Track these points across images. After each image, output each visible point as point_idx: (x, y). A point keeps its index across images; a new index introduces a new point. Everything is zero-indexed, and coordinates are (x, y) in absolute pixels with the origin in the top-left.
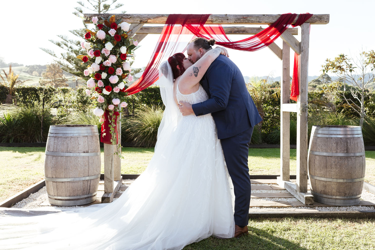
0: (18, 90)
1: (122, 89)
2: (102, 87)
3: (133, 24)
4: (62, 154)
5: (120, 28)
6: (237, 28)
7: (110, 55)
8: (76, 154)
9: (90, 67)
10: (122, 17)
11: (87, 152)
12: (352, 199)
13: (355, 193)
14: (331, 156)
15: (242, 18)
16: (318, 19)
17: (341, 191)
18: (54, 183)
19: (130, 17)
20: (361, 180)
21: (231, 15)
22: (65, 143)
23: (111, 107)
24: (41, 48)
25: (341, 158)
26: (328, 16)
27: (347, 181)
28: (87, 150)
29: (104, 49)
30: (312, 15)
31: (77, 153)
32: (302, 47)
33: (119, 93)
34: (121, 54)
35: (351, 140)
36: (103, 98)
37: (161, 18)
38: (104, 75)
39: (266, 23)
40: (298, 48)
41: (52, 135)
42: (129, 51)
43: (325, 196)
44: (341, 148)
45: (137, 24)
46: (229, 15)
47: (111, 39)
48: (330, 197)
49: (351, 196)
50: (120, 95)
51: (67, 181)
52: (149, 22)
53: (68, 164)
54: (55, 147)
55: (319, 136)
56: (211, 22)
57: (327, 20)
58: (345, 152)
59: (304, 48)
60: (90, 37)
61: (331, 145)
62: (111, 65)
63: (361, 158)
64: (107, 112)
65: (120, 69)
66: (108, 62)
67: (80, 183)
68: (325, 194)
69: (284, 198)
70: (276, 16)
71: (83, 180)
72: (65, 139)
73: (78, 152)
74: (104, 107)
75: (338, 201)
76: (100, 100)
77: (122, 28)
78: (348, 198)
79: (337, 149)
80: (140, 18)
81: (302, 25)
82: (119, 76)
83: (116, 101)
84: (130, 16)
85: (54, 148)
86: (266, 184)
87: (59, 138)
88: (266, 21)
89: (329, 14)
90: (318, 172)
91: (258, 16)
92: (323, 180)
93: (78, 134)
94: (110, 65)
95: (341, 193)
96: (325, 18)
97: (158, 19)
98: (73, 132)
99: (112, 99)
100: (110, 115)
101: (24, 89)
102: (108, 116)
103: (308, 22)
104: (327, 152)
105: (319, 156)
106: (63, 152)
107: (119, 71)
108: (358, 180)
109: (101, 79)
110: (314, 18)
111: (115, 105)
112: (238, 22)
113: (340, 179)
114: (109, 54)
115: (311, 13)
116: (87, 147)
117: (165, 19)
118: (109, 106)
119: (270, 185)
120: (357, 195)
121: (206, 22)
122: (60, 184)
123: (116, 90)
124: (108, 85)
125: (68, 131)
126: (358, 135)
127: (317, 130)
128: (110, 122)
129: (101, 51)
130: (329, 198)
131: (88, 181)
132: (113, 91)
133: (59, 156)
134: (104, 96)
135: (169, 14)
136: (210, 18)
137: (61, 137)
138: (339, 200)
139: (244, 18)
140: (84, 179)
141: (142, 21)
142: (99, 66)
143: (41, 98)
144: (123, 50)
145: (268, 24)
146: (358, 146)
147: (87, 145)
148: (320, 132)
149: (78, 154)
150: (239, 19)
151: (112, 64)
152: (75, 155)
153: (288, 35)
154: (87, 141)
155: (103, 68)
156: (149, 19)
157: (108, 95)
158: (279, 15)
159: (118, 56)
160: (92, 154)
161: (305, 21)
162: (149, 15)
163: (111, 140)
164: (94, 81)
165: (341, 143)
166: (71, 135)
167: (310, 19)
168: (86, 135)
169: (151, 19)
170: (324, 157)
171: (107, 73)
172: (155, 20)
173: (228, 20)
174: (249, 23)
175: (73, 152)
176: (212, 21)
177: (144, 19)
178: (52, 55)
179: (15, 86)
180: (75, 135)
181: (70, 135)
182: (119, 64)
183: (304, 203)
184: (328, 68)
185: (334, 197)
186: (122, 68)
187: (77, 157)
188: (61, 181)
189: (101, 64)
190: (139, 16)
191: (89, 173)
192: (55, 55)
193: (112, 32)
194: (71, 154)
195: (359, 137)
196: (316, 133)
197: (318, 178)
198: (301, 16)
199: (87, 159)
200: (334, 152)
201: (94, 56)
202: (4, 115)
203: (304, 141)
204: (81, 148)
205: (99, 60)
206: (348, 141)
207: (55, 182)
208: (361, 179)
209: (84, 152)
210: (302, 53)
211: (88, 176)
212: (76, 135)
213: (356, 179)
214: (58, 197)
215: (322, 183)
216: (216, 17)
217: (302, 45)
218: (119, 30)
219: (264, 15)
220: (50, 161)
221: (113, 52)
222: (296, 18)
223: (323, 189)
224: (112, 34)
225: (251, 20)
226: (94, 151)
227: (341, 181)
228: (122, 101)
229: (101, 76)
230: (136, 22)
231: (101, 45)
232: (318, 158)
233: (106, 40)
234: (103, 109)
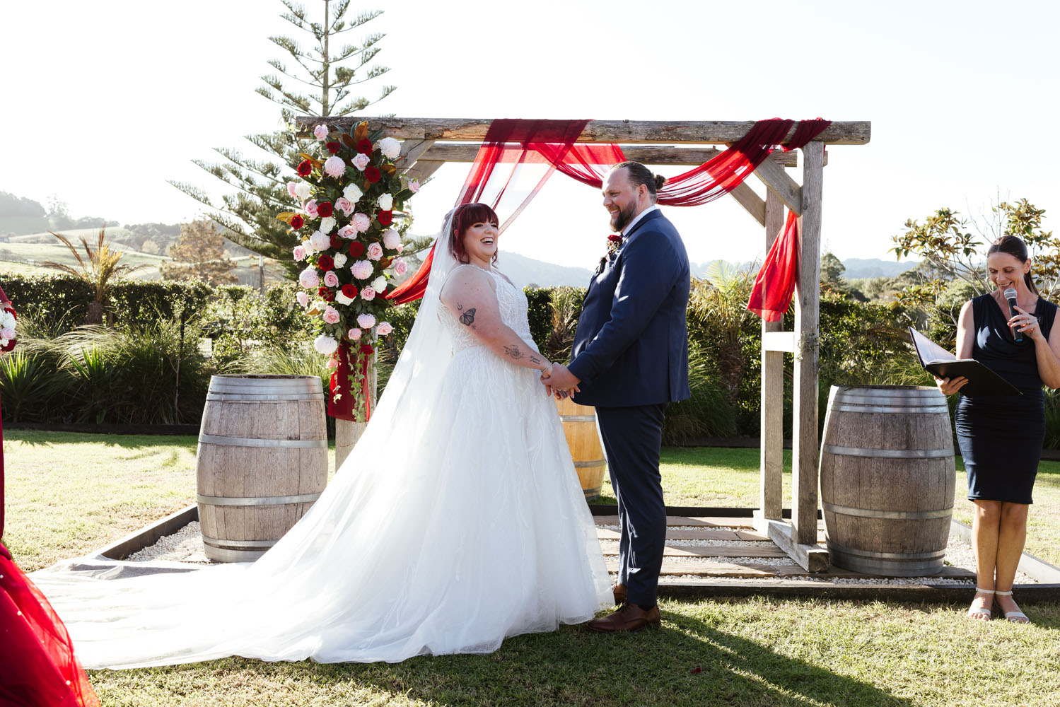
0: (118, 291)
1: (380, 292)
2: (335, 286)
3: (408, 141)
4: (240, 442)
5: (379, 150)
7: (354, 213)
8: (271, 441)
9: (308, 241)
10: (385, 125)
11: (297, 438)
12: (920, 560)
13: (927, 546)
14: (870, 458)
15: (664, 130)
16: (843, 133)
17: (894, 540)
18: (220, 510)
19: (403, 126)
20: (942, 514)
21: (638, 122)
22: (246, 415)
23: (355, 335)
24: (171, 182)
25: (892, 462)
26: (867, 125)
27: (908, 518)
28: (297, 432)
29: (340, 200)
30: (830, 122)
31: (273, 439)
32: (806, 198)
33: (373, 302)
34: (379, 211)
35: (918, 418)
36: (336, 313)
37: (474, 128)
38: (340, 260)
39: (720, 141)
40: (796, 199)
41: (217, 397)
42: (398, 204)
43: (856, 552)
44: (893, 439)
45: (419, 141)
46: (634, 122)
47: (357, 177)
48: (868, 554)
49: (917, 553)
50: (377, 307)
51: (250, 504)
52: (446, 138)
53: (251, 466)
54: (224, 425)
55: (844, 408)
56: (590, 138)
57: (864, 135)
58: (904, 447)
59: (809, 200)
60: (310, 173)
61: (871, 431)
62: (356, 237)
63: (943, 462)
64: (345, 346)
65: (377, 245)
66: (349, 230)
67: (278, 509)
68: (857, 549)
69: (763, 557)
70: (744, 125)
71: (287, 503)
72: (247, 406)
73: (275, 436)
74: (339, 333)
75: (887, 565)
76: (330, 317)
77: (383, 152)
78: (911, 557)
79: (884, 439)
80: (425, 127)
81: (805, 147)
82: (373, 262)
83: (366, 321)
84: (401, 124)
85: (220, 426)
86: (727, 527)
87: (232, 403)
88: (721, 136)
89: (870, 122)
90: (840, 495)
91: (700, 125)
92: (853, 514)
93: (276, 396)
94: (353, 236)
95: (893, 545)
96: (861, 130)
97: (467, 131)
98: (264, 390)
99: (358, 315)
100: (352, 352)
101: (132, 287)
102: (348, 356)
103: (820, 141)
104: (861, 447)
105: (843, 456)
106: (241, 436)
107: (375, 251)
108: (935, 515)
109: (333, 269)
110: (835, 130)
111: (363, 330)
112: (654, 140)
113: (890, 511)
114: (352, 211)
115: (827, 119)
116: (298, 427)
117: (484, 130)
118: (350, 331)
119: (735, 530)
120: (932, 551)
121: (577, 137)
122: (233, 510)
123: (367, 295)
124: (349, 283)
125: (252, 389)
126: (935, 408)
127: (840, 394)
128: (352, 368)
129: (335, 203)
130: (866, 558)
131: (296, 505)
132: (359, 297)
133: (232, 446)
134: (339, 307)
135: (494, 118)
136: (588, 129)
137: (237, 403)
138: (890, 563)
139: (668, 130)
140: (287, 500)
141: (429, 134)
142: (328, 239)
143: (178, 313)
144: (385, 202)
145: (726, 144)
146: (934, 434)
147: (296, 422)
148: (847, 399)
149: (275, 442)
150: (657, 132)
151: (359, 233)
152: (268, 443)
153: (773, 169)
154: (297, 413)
155: (337, 243)
156: (446, 130)
157: (349, 307)
158: (752, 122)
159: (374, 216)
160: (309, 443)
161: (813, 136)
162: (446, 120)
163: (354, 410)
164: (316, 273)
165: (893, 426)
166: (262, 398)
167: (824, 132)
168: (294, 399)
169: (451, 131)
170: (855, 460)
171: (347, 255)
172: (459, 132)
173: (630, 133)
174: (681, 140)
175: (266, 437)
176: (593, 136)
177: (434, 129)
178: (199, 199)
179: (110, 281)
180: (269, 397)
181: (258, 398)
182: (374, 235)
183: (806, 568)
184: (908, 244)
185: (878, 555)
186: (382, 245)
187: (272, 450)
188: (234, 504)
189: (333, 234)
190: (423, 123)
191: (301, 488)
192: (206, 199)
193: (361, 161)
194: (260, 443)
195: (938, 414)
196: (838, 402)
197: (841, 510)
198: (804, 125)
199: (296, 454)
200: (877, 447)
201: (317, 214)
202: (84, 354)
203: (809, 420)
204: (283, 428)
205: (328, 224)
206: (911, 422)
207: (220, 506)
208: (942, 512)
209: (290, 439)
210: (806, 212)
211: (298, 495)
212: (273, 397)
213: (931, 511)
214: (228, 541)
215: (850, 521)
216: (603, 126)
217: (805, 193)
218: (376, 155)
219: (715, 123)
220: (211, 458)
221: (364, 206)
222: (792, 131)
223: (853, 535)
224: (360, 166)
225: (685, 133)
226: (313, 437)
227: (894, 516)
228: (380, 319)
229: (333, 261)
230: (415, 136)
231: (334, 190)
232: (841, 462)
233: (346, 180)
234: (336, 339)
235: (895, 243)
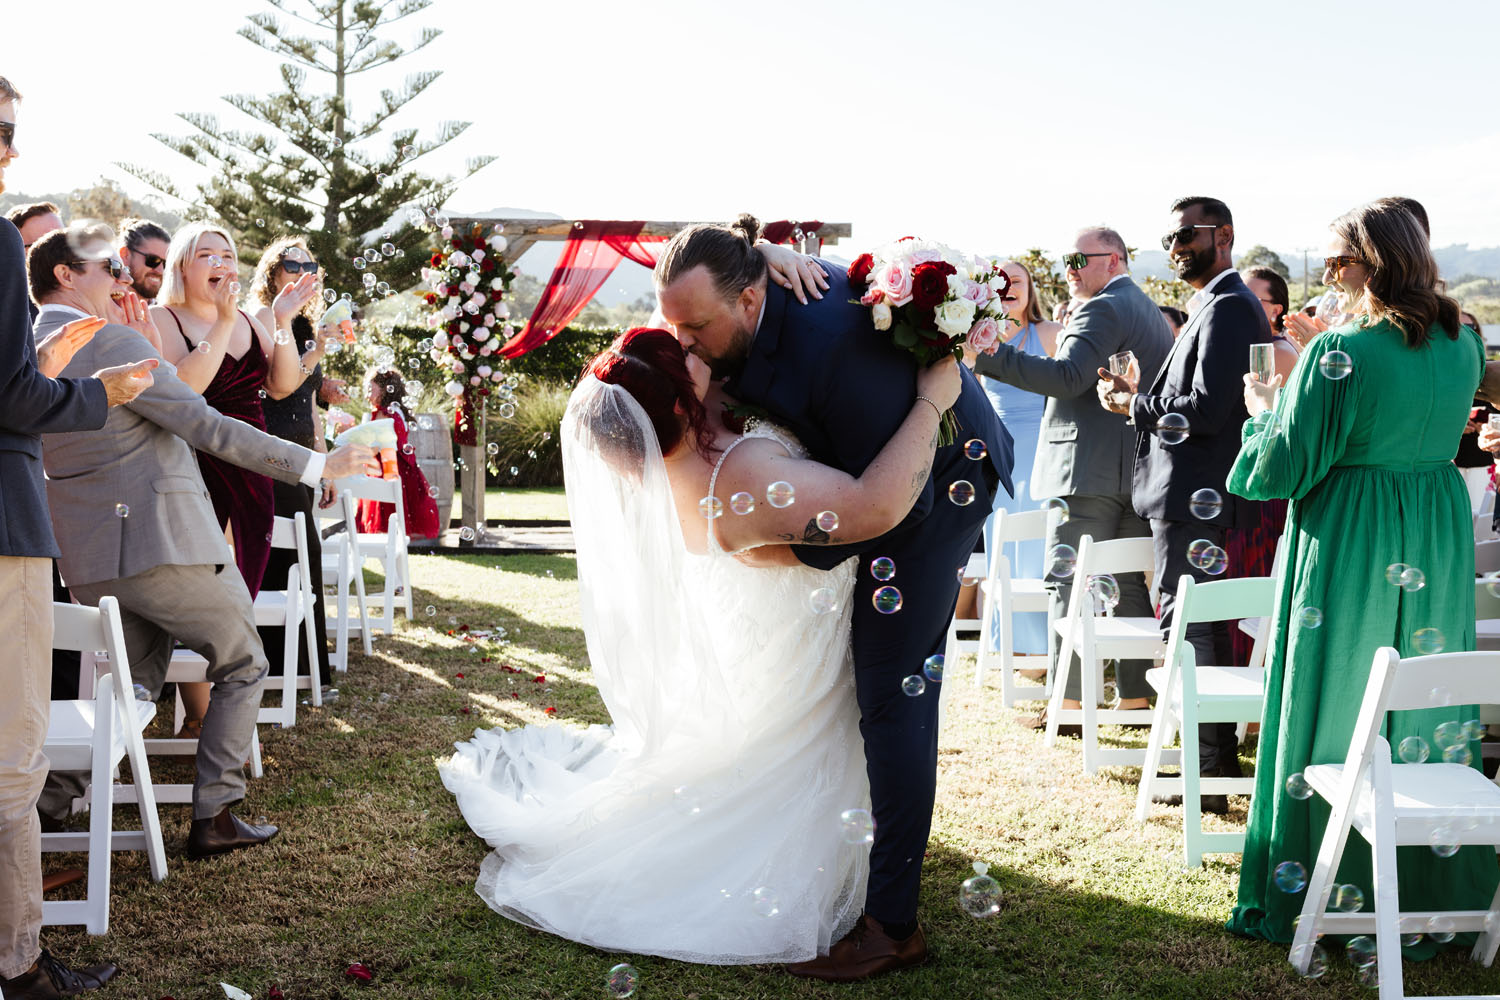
1: (494, 350)
2: (461, 346)
3: (511, 236)
5: (490, 245)
7: (474, 293)
9: (439, 313)
10: (493, 224)
11: (434, 458)
16: (834, 230)
19: (507, 225)
23: (476, 381)
26: (849, 226)
28: (433, 454)
29: (464, 283)
33: (489, 358)
34: (493, 291)
36: (461, 364)
37: (559, 228)
38: (464, 327)
42: (505, 285)
45: (519, 235)
47: (476, 266)
50: (492, 361)
52: (540, 233)
57: (847, 233)
60: (441, 263)
62: (475, 310)
64: (468, 391)
65: (491, 315)
66: (471, 306)
74: (465, 379)
76: (457, 368)
77: (494, 247)
80: (524, 225)
82: (489, 328)
83: (485, 371)
89: (851, 223)
96: (846, 229)
97: (556, 228)
99: (478, 367)
100: (473, 394)
102: (470, 397)
107: (490, 320)
109: (460, 334)
110: (826, 229)
111: (482, 378)
114: (473, 291)
115: (821, 221)
116: (434, 449)
117: (569, 230)
118: (472, 379)
121: (639, 234)
123: (485, 352)
124: (475, 346)
128: (473, 406)
129: (459, 285)
132: (479, 354)
134: (464, 361)
135: (576, 220)
136: (646, 228)
141: (527, 230)
142: (455, 312)
144: (497, 284)
151: (478, 308)
154: (433, 439)
155: (462, 315)
156: (539, 228)
157: (471, 361)
159: (489, 295)
160: (442, 462)
162: (539, 221)
163: (475, 437)
164: (446, 337)
167: (818, 231)
168: (431, 429)
169: (543, 229)
171: (470, 323)
172: (549, 229)
176: (649, 234)
177: (531, 227)
182: (487, 308)
186: (495, 315)
189: (459, 308)
190: (521, 223)
193: (479, 254)
198: (804, 224)
199: (433, 470)
201: (446, 293)
204: (424, 450)
205: (455, 301)
209: (429, 458)
216: (658, 225)
218: (488, 249)
221: (480, 288)
222: (797, 230)
224: (478, 258)
226: (445, 458)
228: (494, 369)
229: (459, 328)
230: (516, 232)
231: (459, 276)
233: (468, 269)
234: (462, 384)
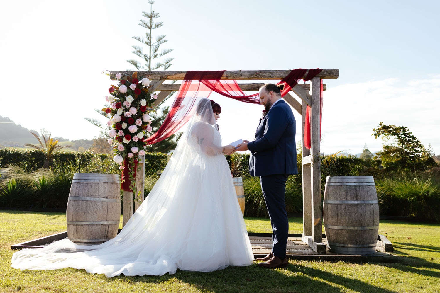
0: (56, 157)
1: (141, 138)
2: (122, 136)
3: (154, 80)
4: (83, 198)
5: (141, 83)
6: (257, 85)
7: (130, 107)
8: (96, 198)
9: (112, 118)
10: (145, 74)
11: (107, 198)
12: (364, 247)
13: (367, 242)
14: (341, 204)
15: (255, 74)
16: (327, 74)
17: (352, 239)
18: (75, 227)
19: (152, 74)
20: (373, 228)
21: (245, 71)
22: (86, 188)
23: (130, 155)
24: (86, 119)
25: (350, 206)
26: (337, 71)
27: (358, 229)
28: (107, 196)
29: (125, 102)
30: (322, 70)
31: (97, 198)
32: (313, 100)
33: (138, 142)
34: (141, 106)
35: (361, 187)
36: (123, 147)
37: (180, 74)
38: (124, 125)
39: (277, 78)
40: (309, 100)
41: (76, 181)
42: (149, 104)
43: (338, 245)
44: (350, 196)
45: (158, 80)
46: (243, 71)
47: (132, 93)
48: (342, 245)
49: (362, 244)
50: (140, 144)
51: (86, 224)
52: (169, 78)
53: (88, 208)
54: (77, 192)
55: (332, 184)
56: (226, 78)
57: (336, 75)
58: (355, 199)
59: (314, 101)
60: (113, 91)
61: (341, 193)
62: (131, 116)
63: (372, 206)
64: (127, 160)
65: (140, 120)
66: (128, 114)
67: (98, 226)
68: (338, 243)
70: (287, 71)
71: (102, 224)
72: (87, 184)
73: (98, 197)
74: (124, 155)
75: (350, 250)
76: (120, 148)
77: (143, 84)
78: (360, 246)
79: (347, 196)
80: (161, 74)
81: (312, 79)
82: (138, 126)
83: (135, 150)
84: (151, 73)
85: (76, 193)
86: (291, 240)
87: (81, 183)
88: (278, 76)
89: (338, 69)
90: (330, 220)
91: (270, 72)
92: (335, 228)
93: (99, 180)
94: (130, 116)
95: (352, 241)
96: (335, 73)
97: (177, 75)
98: (94, 178)
99: (132, 147)
100: (130, 163)
102: (128, 165)
103: (318, 77)
104: (338, 200)
105: (331, 204)
106: (84, 196)
107: (139, 122)
108: (369, 228)
109: (122, 129)
110: (324, 72)
111: (134, 154)
112: (251, 78)
113: (350, 226)
115: (321, 69)
116: (107, 193)
117: (184, 75)
118: (129, 154)
120: (369, 244)
121: (221, 77)
122: (80, 226)
123: (135, 139)
124: (128, 135)
125: (89, 177)
126: (368, 183)
127: (330, 179)
128: (130, 169)
129: (123, 103)
130: (341, 247)
131: (106, 225)
132: (132, 140)
133: (80, 200)
134: (124, 144)
135: (188, 71)
136: (225, 74)
137: (83, 183)
138: (351, 249)
139: (257, 74)
140: (102, 223)
141: (162, 77)
142: (120, 117)
143: (78, 162)
144: (143, 102)
145: (281, 79)
146: (368, 194)
147: (107, 191)
148: (332, 181)
149: (98, 199)
150: (252, 75)
152: (95, 199)
153: (300, 88)
154: (107, 187)
155: (124, 119)
156: (169, 75)
157: (128, 144)
158: (290, 70)
159: (139, 108)
160: (112, 200)
161: (315, 75)
163: (130, 186)
164: (115, 131)
165: (350, 190)
166: (93, 181)
167: (319, 74)
168: (106, 182)
169: (171, 76)
170: (335, 205)
171: (127, 123)
172: (174, 76)
173: (241, 75)
174: (262, 78)
175: (94, 197)
176: (227, 77)
177: (164, 75)
178: (97, 125)
180: (96, 181)
181: (91, 181)
182: (139, 116)
183: (316, 251)
185: (346, 246)
186: (142, 120)
187: (96, 202)
188: (80, 224)
189: (122, 115)
191: (108, 218)
194: (92, 199)
195: (369, 186)
196: (329, 182)
197: (331, 227)
198: (311, 71)
199: (106, 204)
200: (344, 199)
201: (116, 108)
202: (39, 179)
203: (317, 190)
204: (101, 193)
205: (120, 111)
206: (358, 189)
207: (75, 225)
208: (373, 227)
209: (104, 198)
210: (313, 106)
211: (107, 221)
212: (97, 181)
213: (367, 226)
214: (78, 240)
215: (334, 231)
216: (231, 73)
217: (313, 98)
218: (140, 85)
219: (276, 71)
220: (72, 205)
221: (134, 104)
222: (307, 73)
223: (336, 238)
224: (133, 88)
225: (264, 75)
226: (114, 198)
227: (352, 228)
228: (141, 149)
229: (121, 125)
230: (157, 78)
231: (123, 98)
232: (330, 207)
233: (127, 94)
234: (123, 157)
235: (374, 132)
